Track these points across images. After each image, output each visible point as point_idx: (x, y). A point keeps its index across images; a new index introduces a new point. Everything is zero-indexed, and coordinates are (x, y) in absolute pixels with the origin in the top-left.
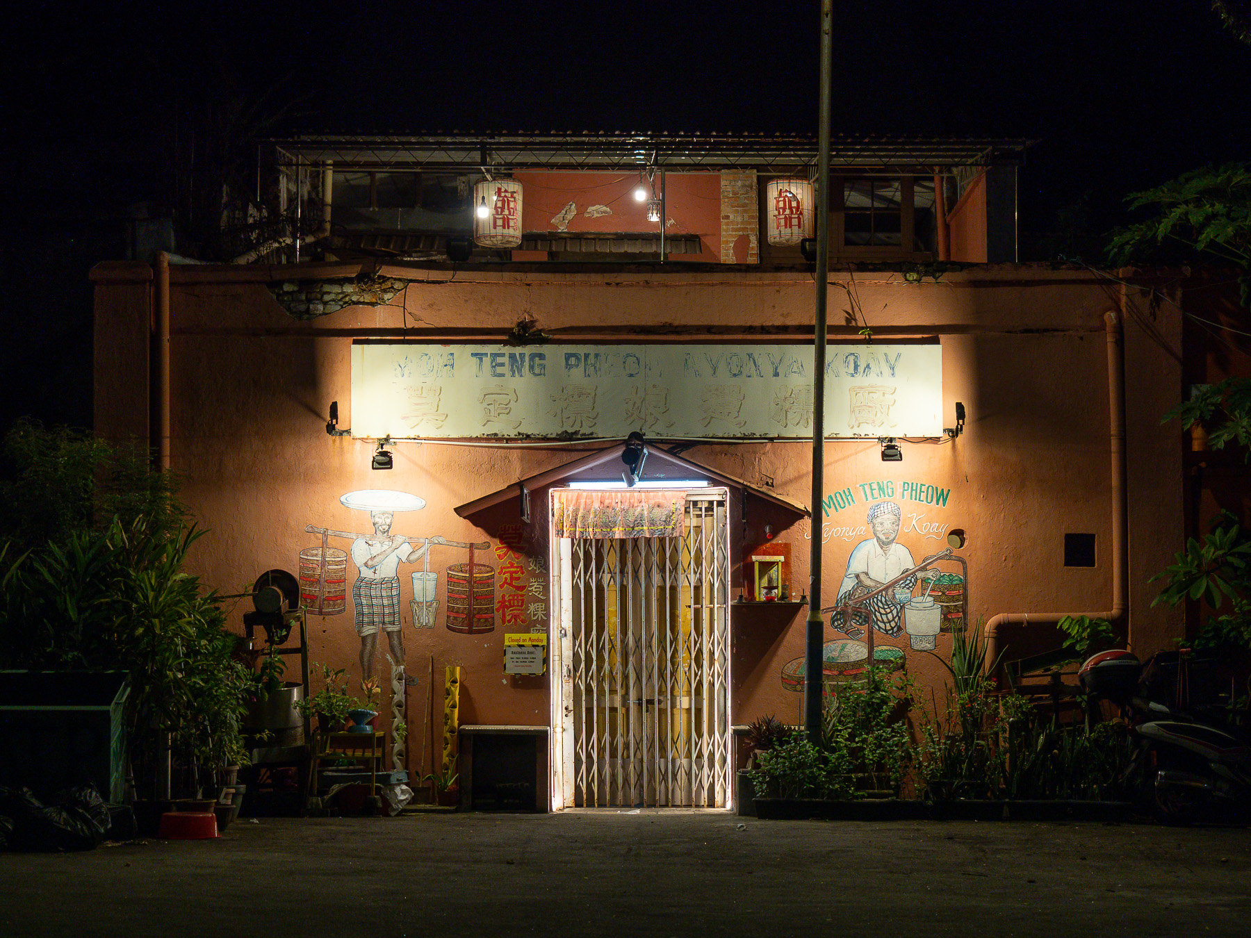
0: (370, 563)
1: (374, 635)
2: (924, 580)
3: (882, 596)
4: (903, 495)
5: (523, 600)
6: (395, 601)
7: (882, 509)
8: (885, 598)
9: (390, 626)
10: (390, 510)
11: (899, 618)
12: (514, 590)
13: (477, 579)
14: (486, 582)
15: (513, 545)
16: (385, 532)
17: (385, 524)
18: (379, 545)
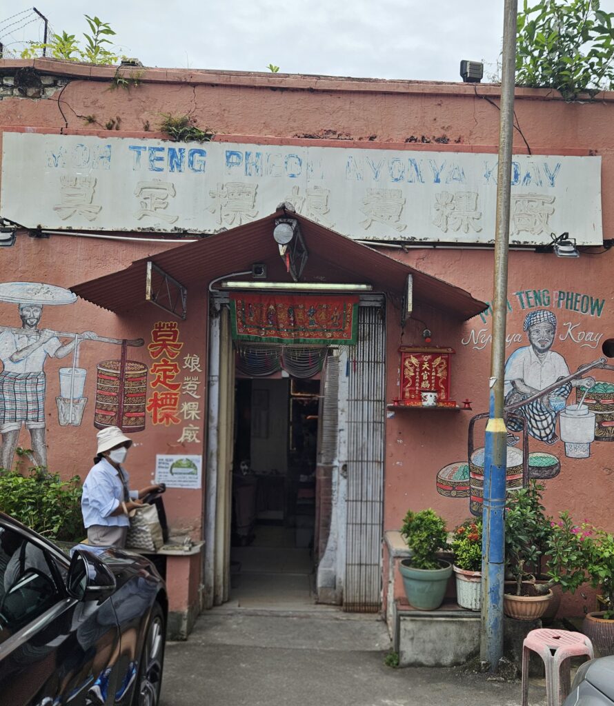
0: (15, 357)
1: (16, 432)
2: (578, 388)
3: (537, 402)
4: (559, 305)
5: (176, 399)
6: (40, 398)
7: (538, 317)
8: (540, 405)
9: (33, 423)
10: (40, 303)
11: (554, 425)
12: (167, 388)
13: (129, 376)
14: (138, 380)
15: (167, 342)
16: (32, 326)
17: (34, 317)
18: (26, 339)
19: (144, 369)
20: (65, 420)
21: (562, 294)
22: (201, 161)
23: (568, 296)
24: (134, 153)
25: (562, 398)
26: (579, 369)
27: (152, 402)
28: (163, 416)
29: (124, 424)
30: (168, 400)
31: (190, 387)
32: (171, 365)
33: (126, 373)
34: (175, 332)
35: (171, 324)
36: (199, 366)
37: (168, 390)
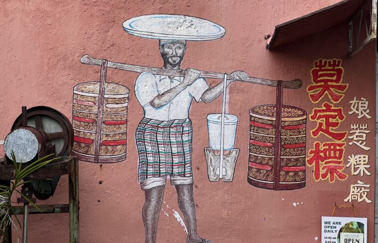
0: (157, 102)
1: (161, 189)
5: (341, 151)
6: (187, 149)
9: (179, 178)
10: (183, 38)
12: (331, 138)
13: (286, 124)
14: (296, 127)
15: (330, 83)
16: (175, 65)
17: (176, 55)
18: (168, 80)
19: (302, 115)
20: (215, 175)
27: (313, 155)
28: (327, 171)
29: (281, 180)
30: (332, 152)
31: (357, 137)
32: (334, 111)
33: (282, 119)
34: (340, 71)
35: (334, 61)
36: (368, 111)
37: (331, 140)
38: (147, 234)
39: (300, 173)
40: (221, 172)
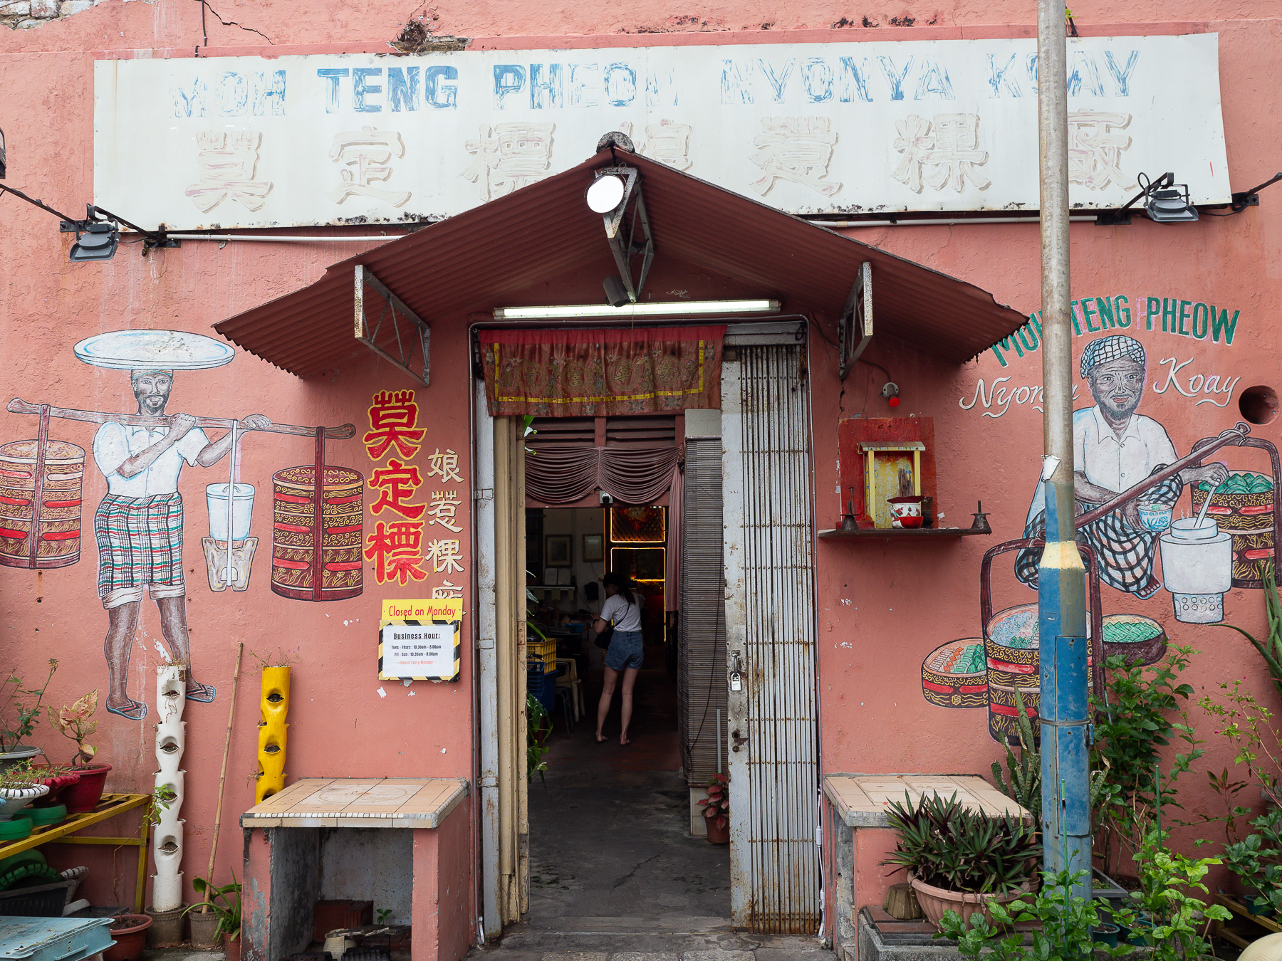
0: (128, 468)
1: (133, 606)
2: (1194, 486)
3: (1114, 517)
4: (1149, 324)
5: (417, 535)
6: (174, 540)
7: (1109, 349)
8: (1121, 522)
9: (163, 587)
10: (168, 367)
11: (1151, 560)
12: (401, 514)
13: (332, 495)
14: (345, 501)
15: (397, 429)
16: (156, 410)
17: (158, 394)
18: (145, 433)
19: (357, 481)
20: (220, 580)
21: (1154, 303)
22: (447, 87)
23: (1165, 308)
24: (326, 82)
25: (1164, 507)
26: (1194, 449)
27: (373, 542)
28: (396, 568)
29: (325, 584)
30: (404, 537)
31: (441, 511)
32: (405, 471)
33: (325, 488)
34: (412, 410)
35: (404, 394)
36: (457, 470)
37: (402, 518)
38: (113, 679)
39: (354, 573)
40: (228, 576)
